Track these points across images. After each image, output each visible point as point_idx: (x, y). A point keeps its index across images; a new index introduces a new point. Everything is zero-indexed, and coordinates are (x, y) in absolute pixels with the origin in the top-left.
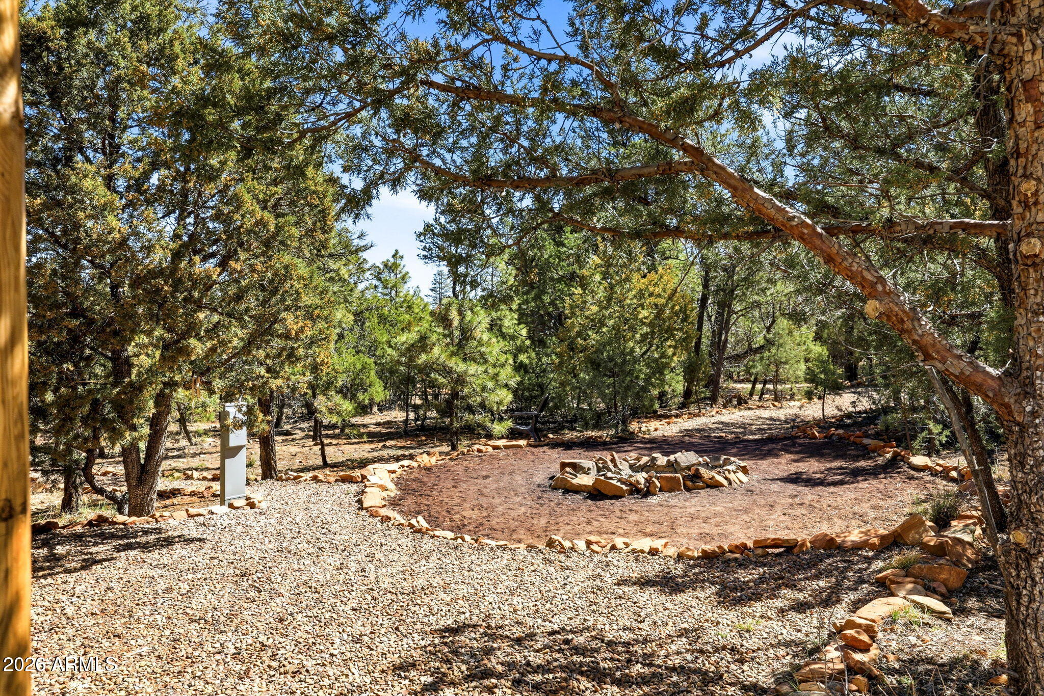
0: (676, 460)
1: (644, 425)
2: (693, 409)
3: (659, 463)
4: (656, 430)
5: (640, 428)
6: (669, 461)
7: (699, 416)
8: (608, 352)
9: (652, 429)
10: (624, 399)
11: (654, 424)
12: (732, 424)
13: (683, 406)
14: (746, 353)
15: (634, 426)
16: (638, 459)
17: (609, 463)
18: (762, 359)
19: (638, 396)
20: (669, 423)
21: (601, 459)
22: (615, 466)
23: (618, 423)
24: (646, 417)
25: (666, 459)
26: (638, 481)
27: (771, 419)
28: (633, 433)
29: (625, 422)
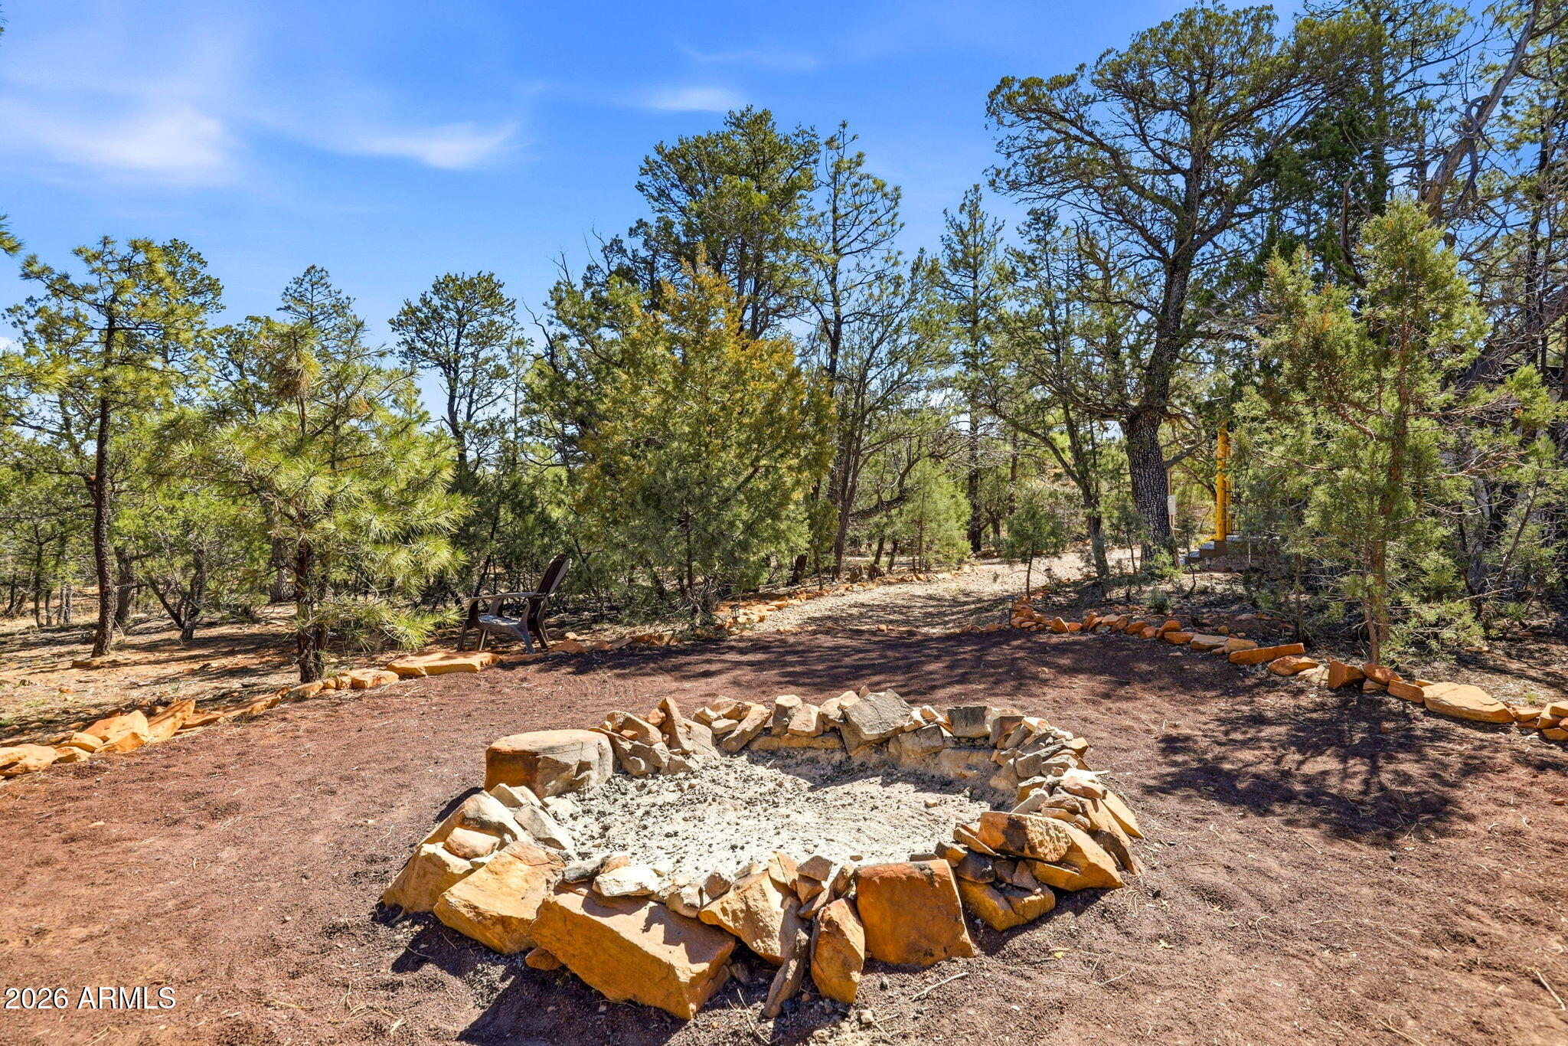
0: (845, 717)
1: (741, 611)
2: (811, 585)
3: (797, 724)
4: (762, 619)
5: (735, 618)
6: (823, 718)
7: (821, 595)
8: (676, 471)
9: (756, 618)
10: (707, 564)
11: (757, 610)
12: (884, 608)
13: (794, 580)
14: (876, 507)
15: (724, 614)
16: (738, 714)
17: (655, 734)
18: (901, 513)
19: (731, 560)
20: (779, 608)
21: (629, 723)
22: (672, 742)
23: (695, 610)
24: (744, 599)
25: (815, 710)
26: (751, 916)
27: (931, 598)
28: (721, 627)
29: (707, 607)
